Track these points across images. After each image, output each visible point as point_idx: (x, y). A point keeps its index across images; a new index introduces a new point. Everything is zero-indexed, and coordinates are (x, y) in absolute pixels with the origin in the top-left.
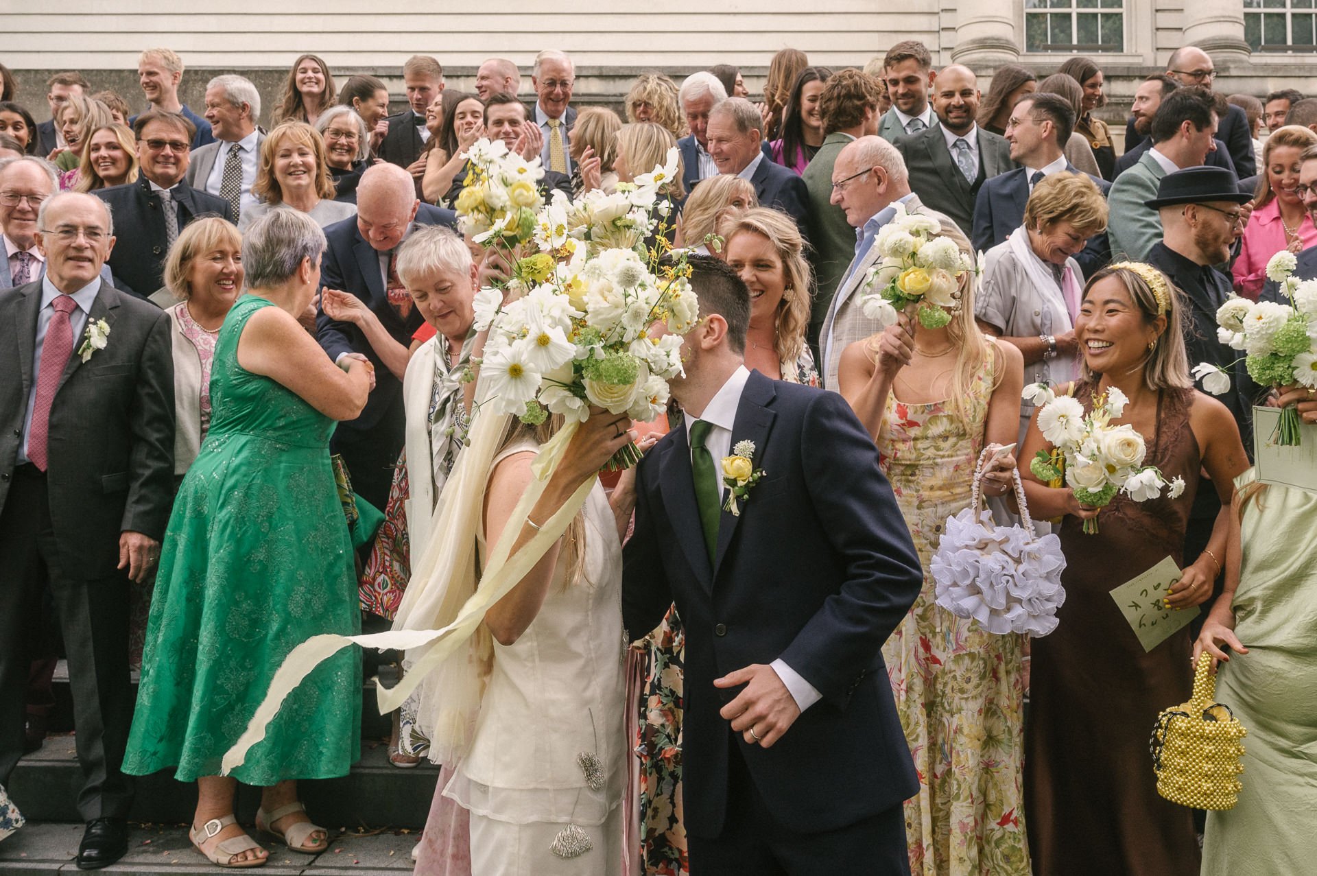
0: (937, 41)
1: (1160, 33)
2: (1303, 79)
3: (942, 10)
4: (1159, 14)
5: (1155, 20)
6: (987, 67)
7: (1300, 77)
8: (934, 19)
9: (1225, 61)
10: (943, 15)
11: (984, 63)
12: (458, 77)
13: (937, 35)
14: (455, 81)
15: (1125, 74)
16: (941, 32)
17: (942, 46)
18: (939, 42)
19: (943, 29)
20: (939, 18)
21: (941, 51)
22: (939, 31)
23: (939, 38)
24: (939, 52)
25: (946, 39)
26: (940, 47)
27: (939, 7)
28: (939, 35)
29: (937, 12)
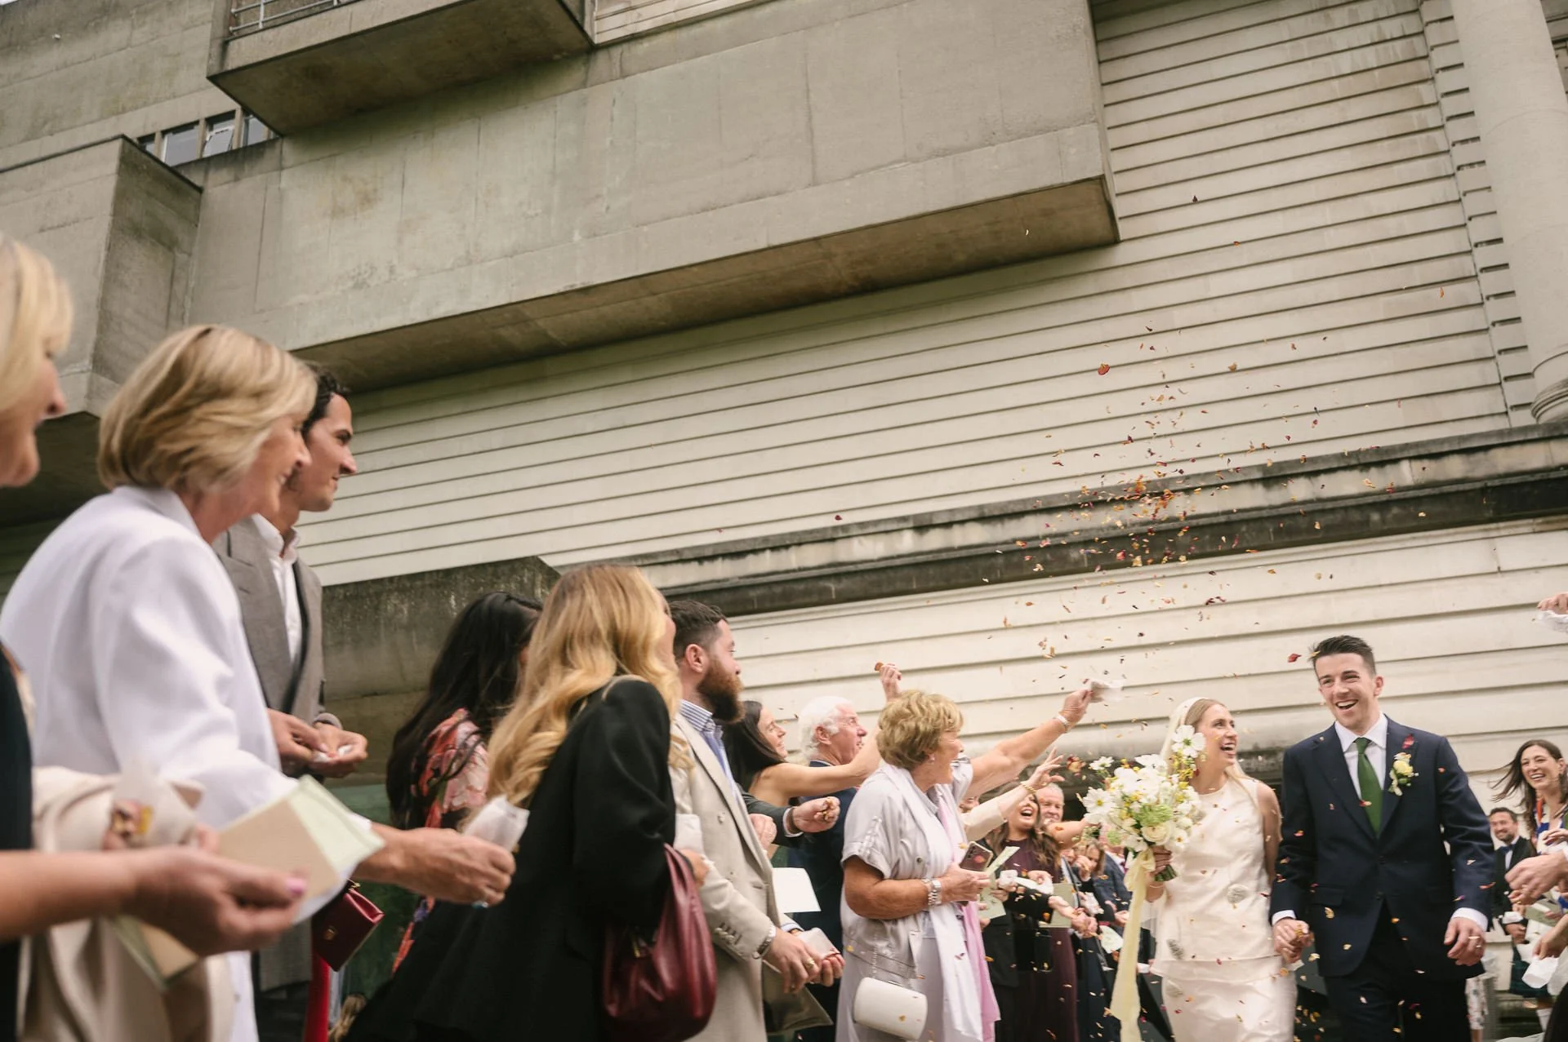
0: (1501, 399)
3: (1500, 352)
8: (1490, 366)
10: (1501, 358)
12: (787, 547)
13: (1498, 389)
14: (783, 553)
16: (1505, 385)
17: (1510, 404)
18: (1505, 400)
19: (1506, 379)
20: (1497, 364)
21: (1509, 411)
22: (1500, 384)
23: (1503, 393)
24: (1506, 413)
25: (1516, 392)
26: (1506, 405)
27: (1493, 349)
28: (1502, 388)
29: (1492, 358)
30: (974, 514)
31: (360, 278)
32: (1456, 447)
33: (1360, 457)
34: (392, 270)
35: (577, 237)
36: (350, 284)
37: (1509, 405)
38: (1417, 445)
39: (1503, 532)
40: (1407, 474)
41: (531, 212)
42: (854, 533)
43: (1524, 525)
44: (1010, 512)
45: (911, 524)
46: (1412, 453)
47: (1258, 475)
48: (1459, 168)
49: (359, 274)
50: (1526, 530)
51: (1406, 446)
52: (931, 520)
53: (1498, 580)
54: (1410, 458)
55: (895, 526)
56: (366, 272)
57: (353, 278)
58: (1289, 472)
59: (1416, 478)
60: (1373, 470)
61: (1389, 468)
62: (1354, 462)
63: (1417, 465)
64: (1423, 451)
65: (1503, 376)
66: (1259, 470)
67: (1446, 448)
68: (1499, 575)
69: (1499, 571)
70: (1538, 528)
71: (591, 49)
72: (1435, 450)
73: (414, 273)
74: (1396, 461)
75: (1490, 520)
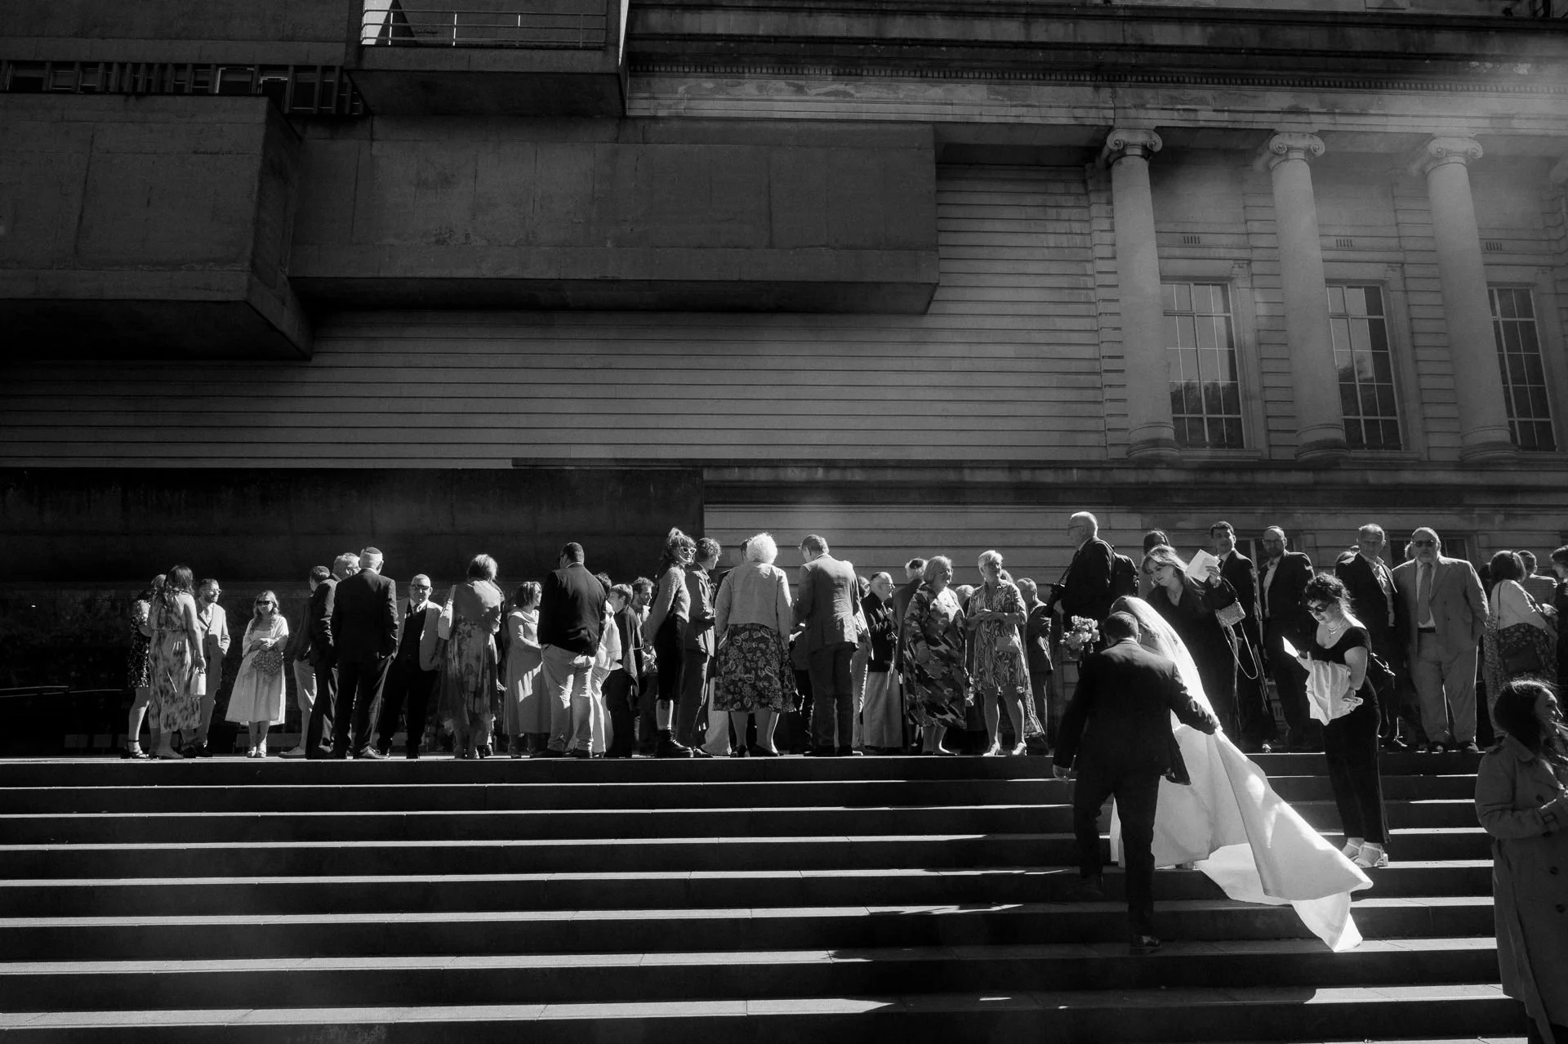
0: (1104, 439)
1: (1272, 434)
3: (1108, 415)
4: (1269, 420)
5: (1267, 424)
6: (1161, 462)
8: (1100, 421)
10: (1108, 419)
11: (1158, 459)
13: (1103, 434)
16: (1107, 432)
18: (1106, 440)
19: (1109, 430)
20: (1105, 421)
21: (1108, 446)
22: (1105, 431)
24: (1106, 447)
25: (1112, 437)
26: (1106, 443)
27: (1104, 413)
28: (1106, 435)
29: (1103, 417)
31: (441, 237)
32: (1099, 466)
33: (1055, 464)
34: (467, 236)
35: (609, 244)
36: (433, 239)
37: (1108, 443)
38: (1082, 462)
39: (1114, 511)
40: (1075, 475)
41: (576, 220)
43: (1123, 508)
46: (1079, 466)
47: (1007, 465)
48: (1100, 314)
49: (441, 234)
50: (1124, 510)
51: (1075, 462)
54: (1078, 468)
56: (446, 233)
57: (435, 235)
59: (1079, 478)
60: (1060, 471)
61: (1067, 471)
62: (1052, 466)
63: (1080, 472)
64: (1084, 466)
65: (1107, 428)
67: (1094, 466)
69: (1110, 529)
70: (1129, 511)
71: (623, 117)
72: (1089, 465)
73: (485, 243)
74: (1071, 469)
75: (1109, 504)
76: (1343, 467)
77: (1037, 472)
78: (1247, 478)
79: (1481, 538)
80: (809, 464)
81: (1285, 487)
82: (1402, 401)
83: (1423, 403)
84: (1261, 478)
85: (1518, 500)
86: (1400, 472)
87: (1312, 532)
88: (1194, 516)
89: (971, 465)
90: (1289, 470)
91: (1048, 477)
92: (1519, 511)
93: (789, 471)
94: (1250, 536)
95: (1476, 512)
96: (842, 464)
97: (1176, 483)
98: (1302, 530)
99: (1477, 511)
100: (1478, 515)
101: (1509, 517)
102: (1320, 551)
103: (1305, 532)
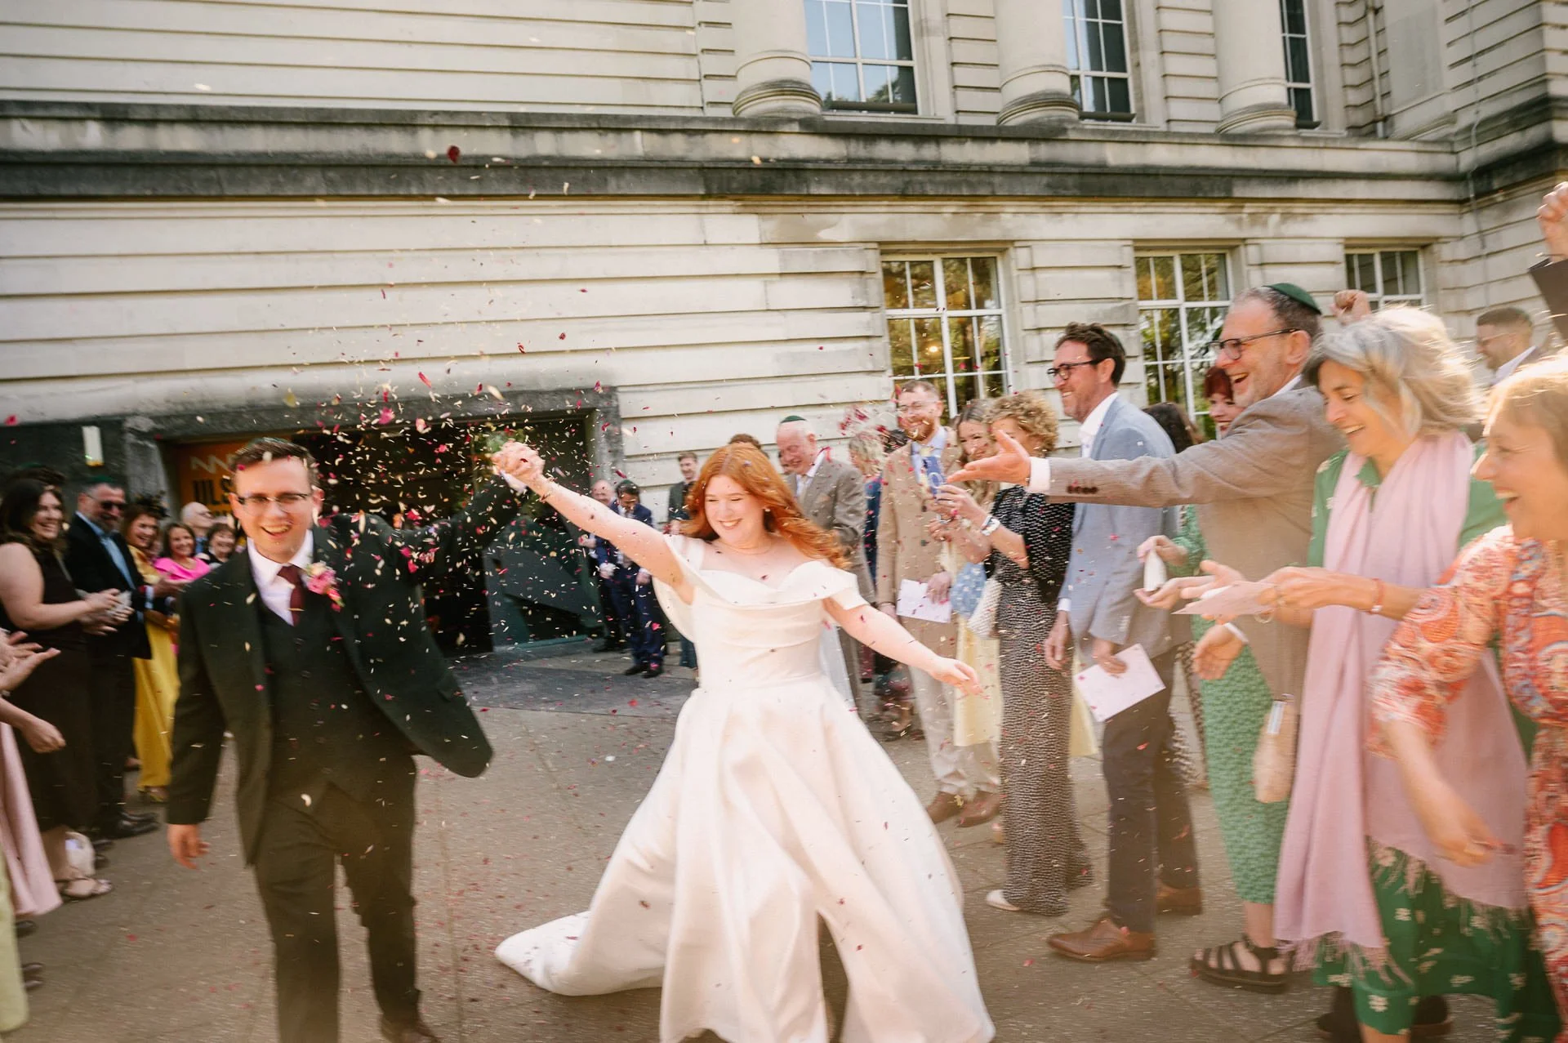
0: (699, 94)
1: (959, 92)
2: (1140, 146)
3: (703, 51)
4: (956, 69)
5: (952, 76)
6: (791, 121)
7: (1137, 142)
8: (693, 62)
9: (1061, 121)
10: (705, 58)
11: (786, 115)
13: (698, 85)
15: (956, 134)
16: (704, 81)
17: (707, 100)
18: (702, 96)
19: (706, 77)
20: (699, 62)
21: (705, 106)
22: (699, 80)
23: (701, 89)
24: (703, 106)
25: (713, 90)
26: (703, 101)
27: (697, 47)
28: (701, 85)
29: (695, 55)
30: (184, 115)
32: (680, 126)
33: (601, 121)
38: (650, 118)
39: (712, 210)
40: (639, 144)
42: (15, 113)
43: (728, 205)
44: (232, 119)
45: (97, 115)
46: (645, 126)
47: (507, 123)
50: (729, 209)
51: (640, 118)
52: (126, 112)
53: (704, 251)
54: (642, 130)
55: (75, 114)
58: (536, 125)
59: (646, 150)
60: (611, 136)
61: (624, 136)
62: (594, 125)
63: (648, 137)
64: (654, 126)
65: (703, 74)
66: (507, 118)
67: (672, 126)
68: (704, 247)
69: (706, 244)
70: (737, 210)
72: (663, 126)
74: (631, 130)
75: (703, 197)
76: (1072, 135)
77: (566, 136)
78: (929, 152)
79: (1252, 250)
80: (66, 113)
81: (989, 170)
82: (1135, 48)
83: (1163, 53)
84: (952, 153)
85: (1301, 190)
86: (1150, 146)
87: (1026, 243)
88: (846, 220)
89: (431, 121)
90: (992, 139)
91: (589, 146)
92: (1299, 208)
93: (15, 125)
94: (935, 253)
95: (1246, 210)
96: (146, 114)
97: (816, 160)
98: (1013, 242)
99: (1249, 208)
100: (1250, 214)
101: (1287, 216)
102: (1041, 275)
103: (1017, 244)
